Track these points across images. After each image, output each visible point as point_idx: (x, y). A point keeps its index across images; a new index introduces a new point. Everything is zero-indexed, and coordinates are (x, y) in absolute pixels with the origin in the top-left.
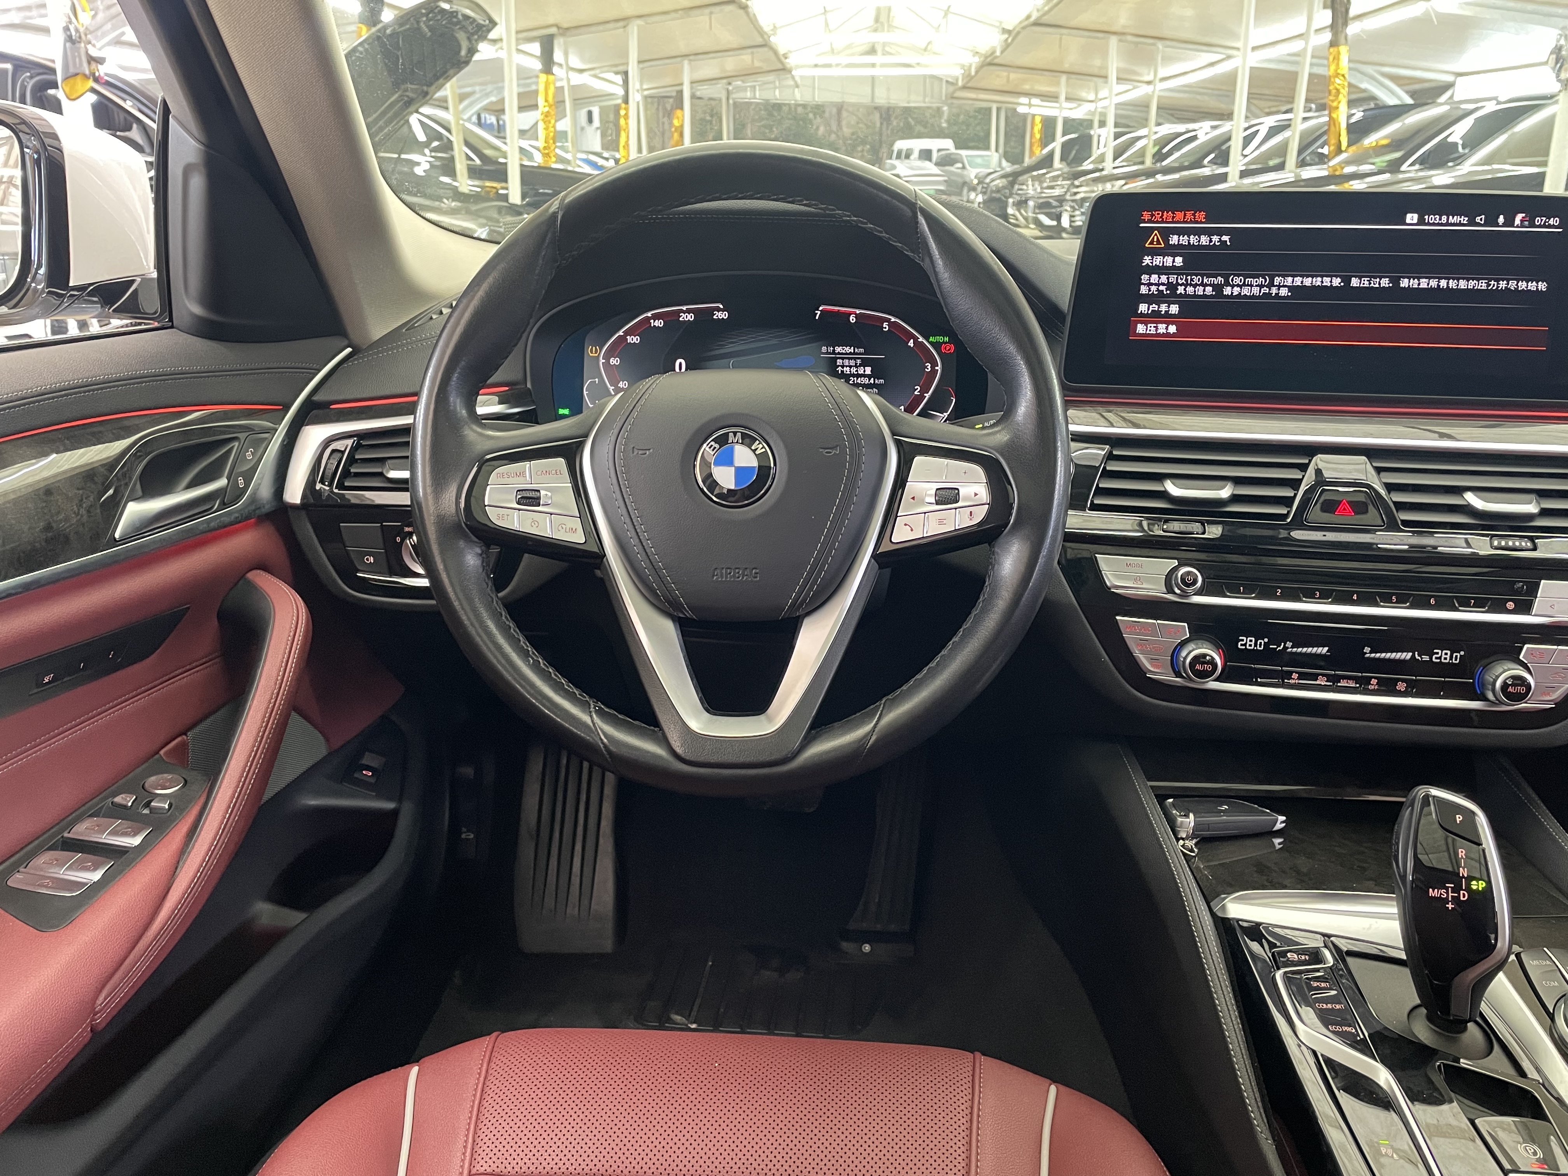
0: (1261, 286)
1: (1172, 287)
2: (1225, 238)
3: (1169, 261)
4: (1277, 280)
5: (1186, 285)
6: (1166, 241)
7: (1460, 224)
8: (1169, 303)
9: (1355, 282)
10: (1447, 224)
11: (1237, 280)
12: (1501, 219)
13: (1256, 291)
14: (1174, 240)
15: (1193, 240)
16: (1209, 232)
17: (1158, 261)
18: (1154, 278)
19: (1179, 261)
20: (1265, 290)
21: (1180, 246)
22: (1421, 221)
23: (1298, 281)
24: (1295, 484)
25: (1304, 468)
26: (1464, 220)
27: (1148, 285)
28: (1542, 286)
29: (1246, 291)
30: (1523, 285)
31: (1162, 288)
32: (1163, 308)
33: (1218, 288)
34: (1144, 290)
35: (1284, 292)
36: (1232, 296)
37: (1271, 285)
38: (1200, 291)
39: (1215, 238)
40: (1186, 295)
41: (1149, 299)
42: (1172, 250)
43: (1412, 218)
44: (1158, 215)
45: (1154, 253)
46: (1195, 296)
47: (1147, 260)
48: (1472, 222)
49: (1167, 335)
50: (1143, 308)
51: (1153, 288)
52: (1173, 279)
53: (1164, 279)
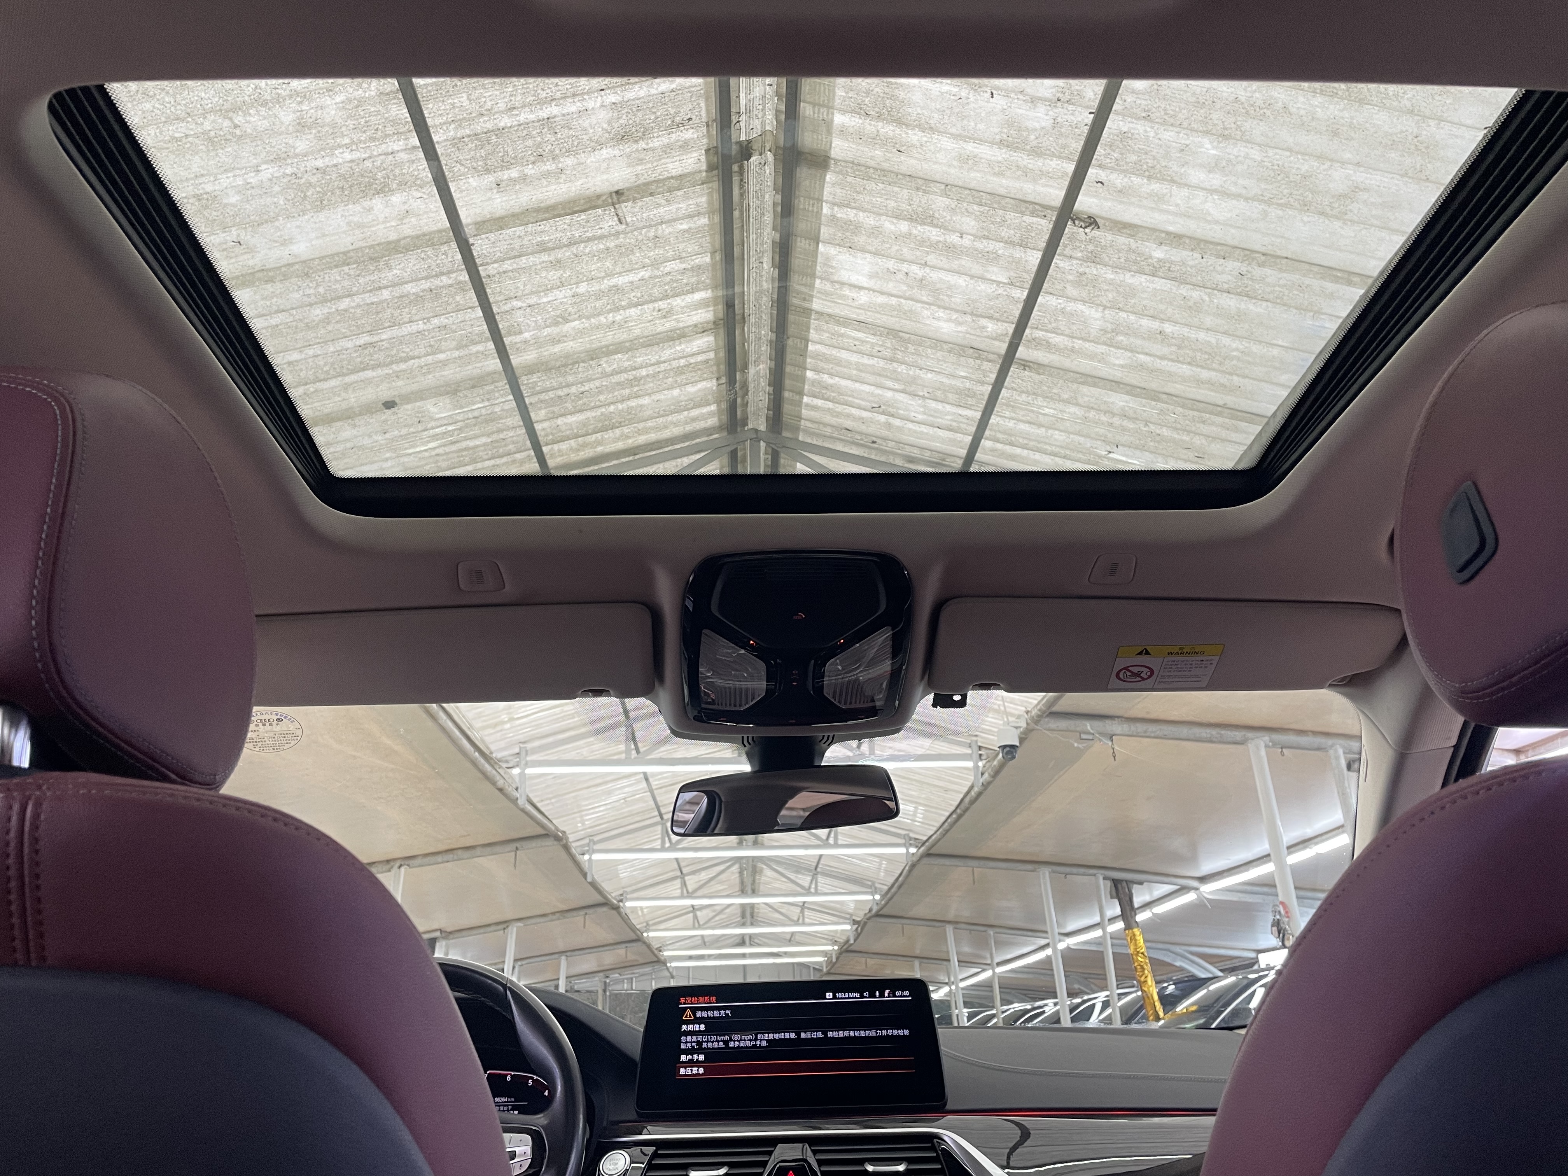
0: (751, 1040)
1: (699, 1043)
2: (728, 1012)
3: (697, 1027)
4: (759, 1036)
5: (707, 1042)
6: (695, 1015)
7: (856, 998)
8: (699, 1054)
9: (803, 1035)
10: (849, 998)
11: (736, 1037)
12: (877, 993)
13: (748, 1044)
14: (699, 1014)
15: (710, 1014)
16: (719, 1009)
17: (690, 1027)
18: (689, 1038)
19: (703, 1027)
20: (753, 1043)
21: (703, 1018)
22: (834, 997)
23: (771, 1036)
24: (764, 1164)
25: (770, 1153)
26: (858, 995)
27: (687, 1042)
28: (906, 1032)
29: (742, 1044)
30: (895, 1032)
31: (694, 1044)
32: (695, 1057)
33: (726, 1043)
34: (683, 1046)
35: (764, 1043)
36: (734, 1048)
37: (756, 1039)
38: (716, 1045)
39: (722, 1012)
40: (708, 1049)
41: (687, 1052)
42: (698, 1021)
43: (829, 995)
44: (689, 999)
45: (688, 1022)
46: (713, 1048)
47: (684, 1027)
48: (862, 996)
49: (699, 1074)
50: (683, 1058)
51: (689, 1045)
52: (700, 1038)
53: (694, 1038)
